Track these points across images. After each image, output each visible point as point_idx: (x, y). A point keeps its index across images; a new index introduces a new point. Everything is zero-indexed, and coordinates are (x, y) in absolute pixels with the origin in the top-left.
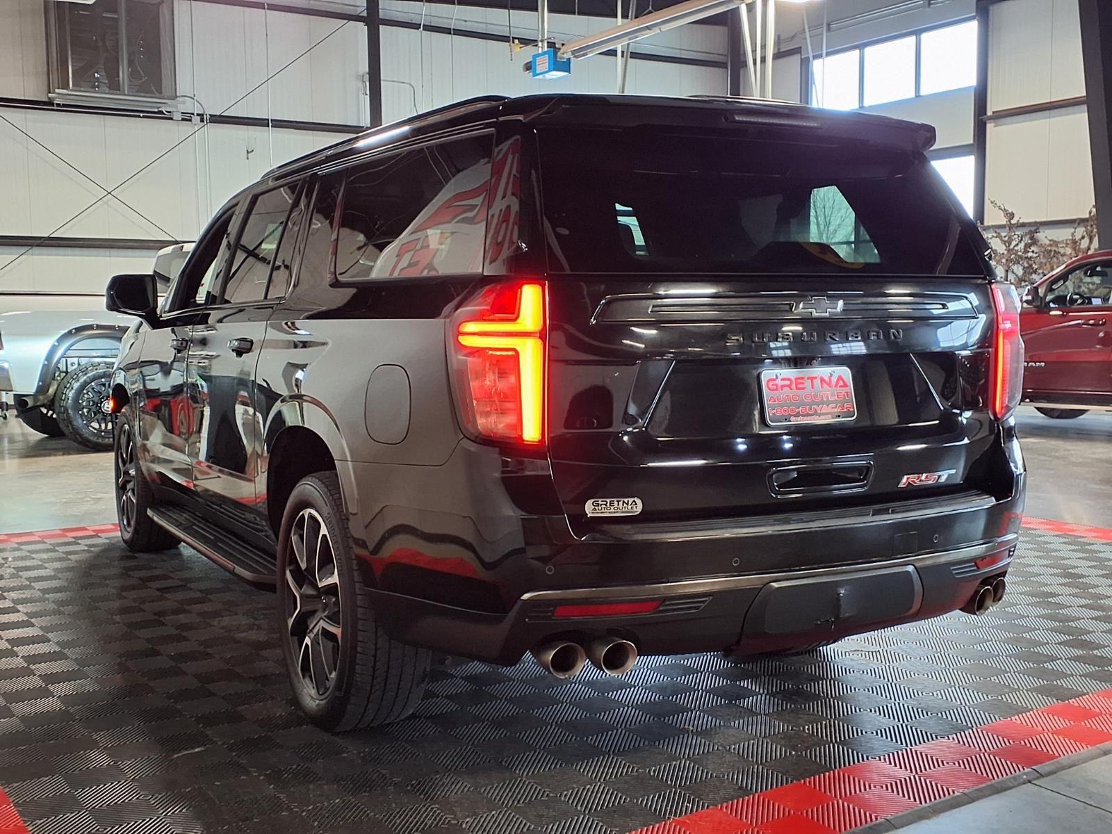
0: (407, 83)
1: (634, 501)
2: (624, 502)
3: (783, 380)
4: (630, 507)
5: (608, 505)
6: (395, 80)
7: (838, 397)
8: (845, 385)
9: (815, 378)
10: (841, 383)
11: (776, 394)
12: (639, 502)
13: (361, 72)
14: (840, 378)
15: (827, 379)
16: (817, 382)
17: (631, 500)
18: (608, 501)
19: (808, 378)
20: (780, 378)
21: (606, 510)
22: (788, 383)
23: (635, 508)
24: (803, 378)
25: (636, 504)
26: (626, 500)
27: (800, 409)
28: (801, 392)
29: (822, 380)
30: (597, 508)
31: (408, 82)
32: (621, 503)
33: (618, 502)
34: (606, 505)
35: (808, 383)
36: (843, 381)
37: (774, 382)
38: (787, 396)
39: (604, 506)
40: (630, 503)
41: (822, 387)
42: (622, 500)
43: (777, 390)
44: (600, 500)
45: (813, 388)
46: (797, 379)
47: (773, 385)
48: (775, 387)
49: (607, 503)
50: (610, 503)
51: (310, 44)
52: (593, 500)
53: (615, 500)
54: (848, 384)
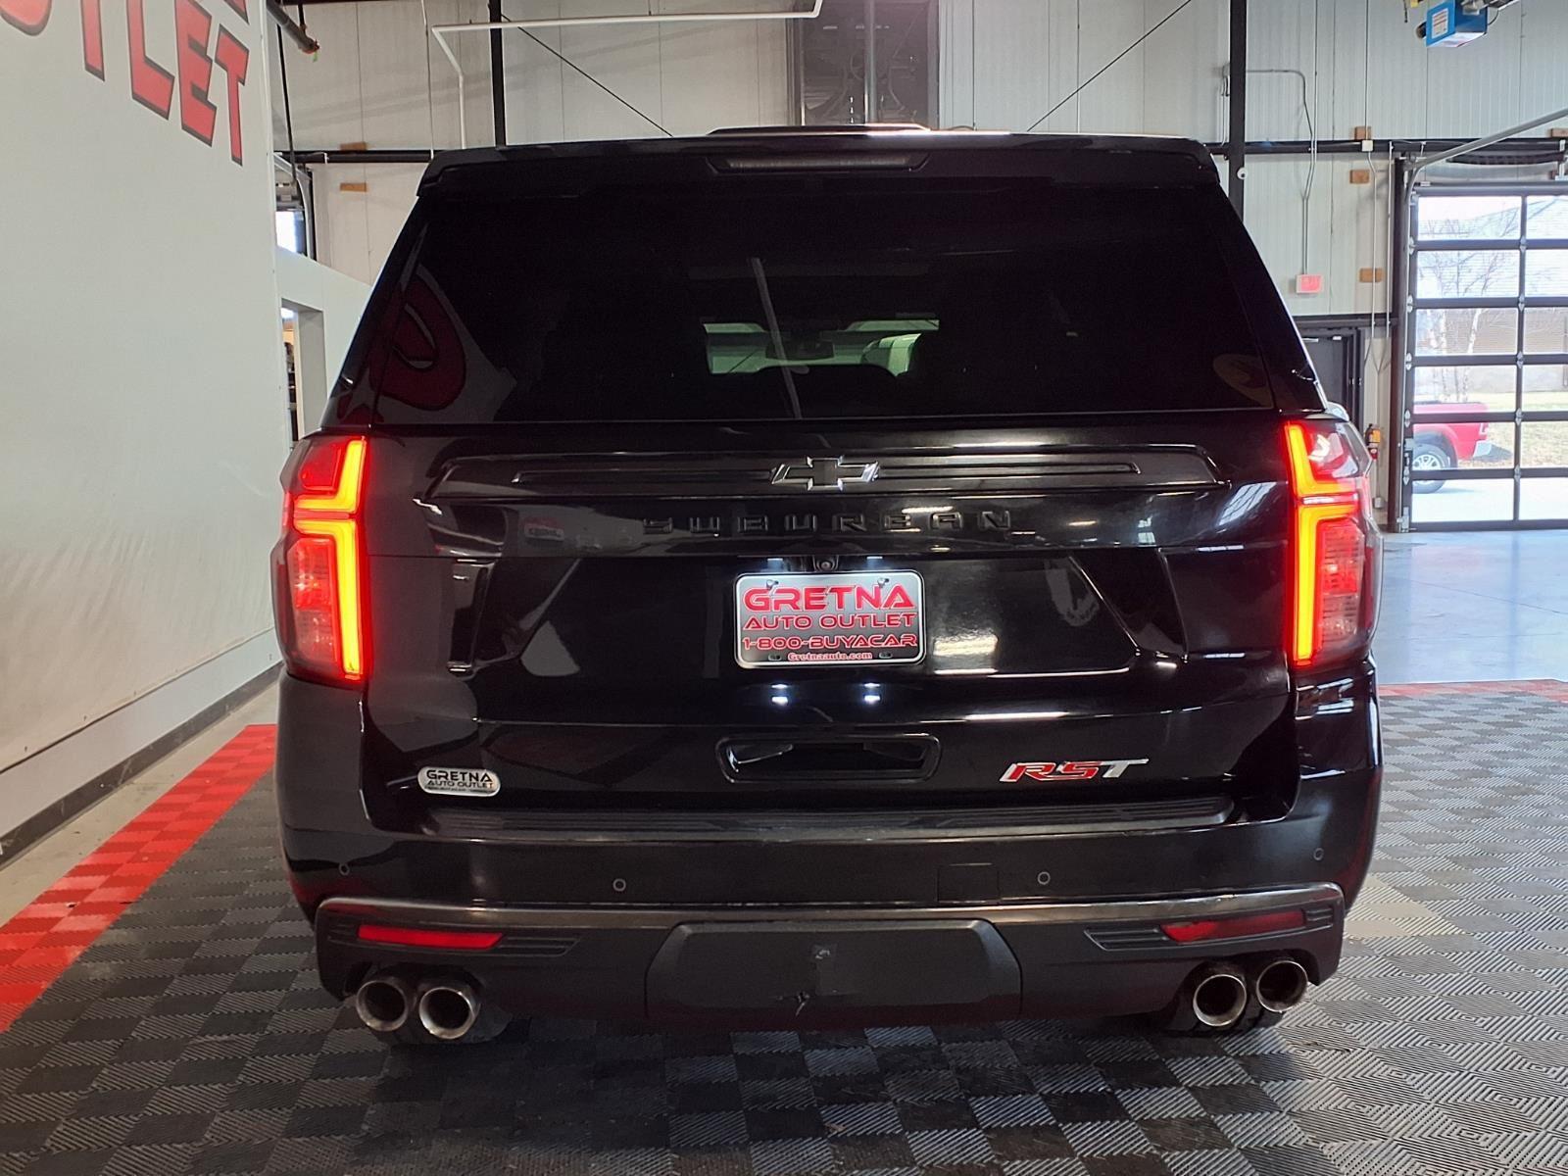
0: (1293, 71)
1: (486, 775)
2: (471, 775)
3: (779, 591)
4: (481, 784)
5: (449, 777)
6: (1274, 68)
7: (889, 624)
8: (908, 603)
9: (848, 590)
10: (899, 599)
11: (760, 615)
12: (493, 776)
13: (1220, 64)
14: (898, 590)
15: (871, 592)
16: (850, 598)
17: (482, 774)
18: (449, 771)
19: (832, 590)
20: (776, 588)
21: (447, 786)
22: (791, 597)
23: (489, 786)
24: (822, 590)
25: (490, 780)
26: (474, 773)
27: (811, 640)
28: (814, 614)
29: (861, 592)
30: (434, 780)
31: (1295, 68)
32: (467, 776)
33: (463, 774)
34: (446, 777)
35: (831, 599)
36: (904, 596)
37: (761, 596)
38: (787, 619)
39: (443, 779)
40: (480, 778)
41: (859, 606)
42: (469, 771)
43: (766, 607)
44: (438, 770)
45: (840, 605)
46: (808, 591)
47: (758, 600)
48: (762, 604)
49: (447, 775)
50: (452, 776)
51: (1145, 30)
52: (428, 769)
53: (459, 771)
54: (913, 601)
